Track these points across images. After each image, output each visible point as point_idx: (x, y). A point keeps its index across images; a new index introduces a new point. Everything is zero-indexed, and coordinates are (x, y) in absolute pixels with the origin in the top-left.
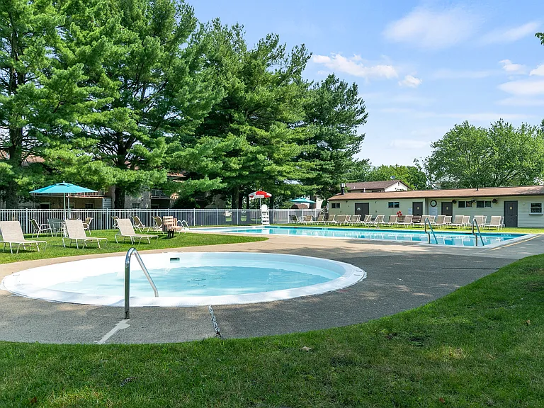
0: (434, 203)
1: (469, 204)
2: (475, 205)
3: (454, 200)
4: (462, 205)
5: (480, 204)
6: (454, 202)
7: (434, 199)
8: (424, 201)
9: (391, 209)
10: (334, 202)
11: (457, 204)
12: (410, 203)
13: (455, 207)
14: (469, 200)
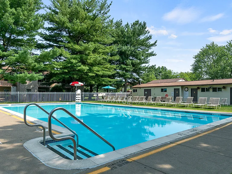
0: (186, 89)
1: (208, 90)
2: (211, 90)
3: (198, 87)
4: (203, 90)
5: (215, 90)
6: (198, 88)
7: (187, 87)
8: (180, 88)
9: (163, 92)
10: (134, 89)
11: (200, 90)
12: (173, 89)
13: (199, 92)
14: (208, 87)
